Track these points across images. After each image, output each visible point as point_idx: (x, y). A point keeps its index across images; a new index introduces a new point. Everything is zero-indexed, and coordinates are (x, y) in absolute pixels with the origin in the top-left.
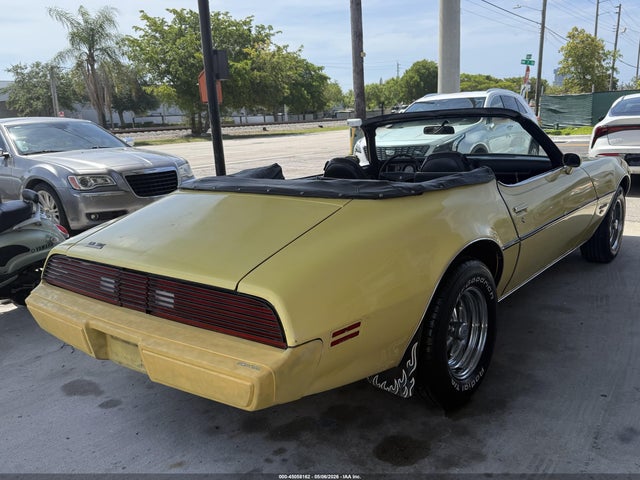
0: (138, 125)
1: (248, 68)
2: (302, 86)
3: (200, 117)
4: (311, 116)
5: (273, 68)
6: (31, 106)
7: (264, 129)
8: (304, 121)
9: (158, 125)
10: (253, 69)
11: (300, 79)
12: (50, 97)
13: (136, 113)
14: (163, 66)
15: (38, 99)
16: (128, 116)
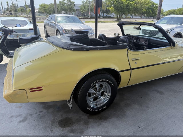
0: (107, 17)
1: (134, 3)
2: (150, 9)
3: (119, 16)
4: (152, 18)
5: (141, 4)
6: (84, 11)
7: (136, 20)
8: (150, 19)
9: (112, 17)
10: (135, 4)
11: (150, 7)
12: (88, 9)
13: (107, 14)
14: (113, 2)
15: (86, 9)
16: (105, 15)
